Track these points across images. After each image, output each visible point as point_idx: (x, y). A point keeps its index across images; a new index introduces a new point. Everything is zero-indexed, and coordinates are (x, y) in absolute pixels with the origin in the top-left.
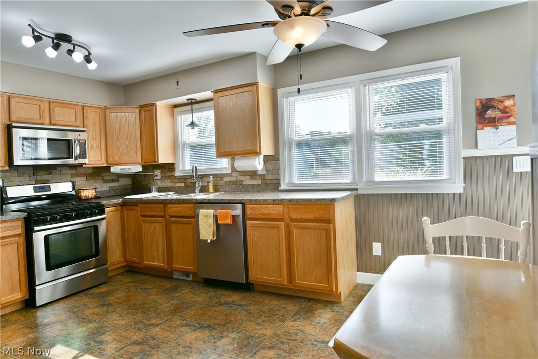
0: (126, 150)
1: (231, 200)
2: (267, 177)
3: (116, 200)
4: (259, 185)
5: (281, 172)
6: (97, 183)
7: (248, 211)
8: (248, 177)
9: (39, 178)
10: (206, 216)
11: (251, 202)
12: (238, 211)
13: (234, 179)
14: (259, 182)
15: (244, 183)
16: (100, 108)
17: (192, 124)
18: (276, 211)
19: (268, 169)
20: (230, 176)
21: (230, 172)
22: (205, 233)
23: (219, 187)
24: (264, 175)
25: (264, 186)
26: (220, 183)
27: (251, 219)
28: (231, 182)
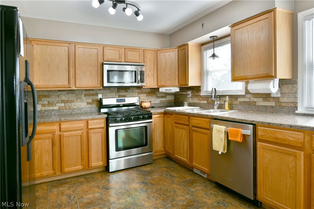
0: (169, 77)
1: (242, 120)
2: (282, 100)
3: (160, 110)
4: (272, 107)
5: (299, 96)
6: (152, 98)
7: (260, 133)
8: (261, 99)
9: (120, 94)
10: (219, 131)
11: (263, 124)
12: (249, 131)
13: (247, 100)
14: (273, 104)
15: (257, 104)
16: (154, 50)
17: (214, 56)
18: (293, 138)
19: (283, 92)
20: (243, 97)
21: (244, 94)
22: (217, 145)
23: (234, 106)
24: (279, 98)
25: (278, 108)
26: (235, 102)
27: (262, 141)
28: (244, 102)
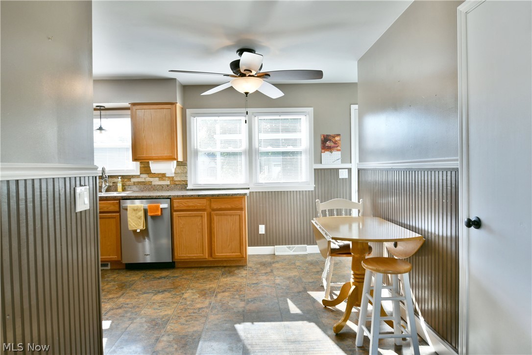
1: (159, 196)
2: (176, 179)
4: (168, 186)
5: (188, 175)
7: (175, 205)
8: (157, 179)
10: (136, 210)
11: (178, 197)
12: (165, 205)
13: (143, 180)
14: (168, 183)
15: (153, 184)
17: (100, 129)
19: (177, 172)
20: (138, 177)
21: (139, 174)
22: (134, 224)
23: (126, 187)
24: (173, 177)
25: (173, 186)
26: (128, 183)
27: (176, 211)
28: (139, 183)
